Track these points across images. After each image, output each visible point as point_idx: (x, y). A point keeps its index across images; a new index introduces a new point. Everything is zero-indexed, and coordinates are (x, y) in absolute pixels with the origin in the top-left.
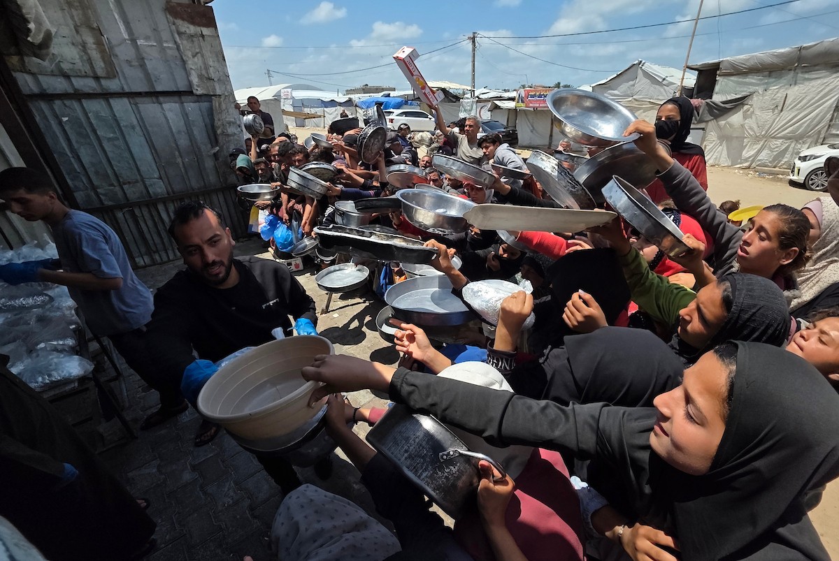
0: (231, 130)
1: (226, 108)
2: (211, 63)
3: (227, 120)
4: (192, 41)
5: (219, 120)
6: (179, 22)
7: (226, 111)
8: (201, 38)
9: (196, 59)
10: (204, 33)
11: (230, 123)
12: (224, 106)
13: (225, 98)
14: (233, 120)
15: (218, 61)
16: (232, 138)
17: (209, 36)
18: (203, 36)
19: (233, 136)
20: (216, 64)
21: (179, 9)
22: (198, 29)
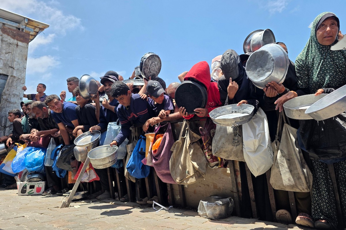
0: (13, 100)
1: (16, 85)
2: (16, 60)
3: (14, 93)
4: (9, 46)
5: (8, 90)
6: (5, 35)
7: (16, 87)
8: (15, 46)
9: (7, 55)
10: (18, 44)
11: (14, 95)
12: (15, 84)
13: (18, 80)
14: (18, 94)
15: (22, 59)
16: (12, 105)
17: (22, 46)
18: (17, 45)
19: (14, 104)
20: (20, 61)
21: (8, 30)
22: (15, 41)
